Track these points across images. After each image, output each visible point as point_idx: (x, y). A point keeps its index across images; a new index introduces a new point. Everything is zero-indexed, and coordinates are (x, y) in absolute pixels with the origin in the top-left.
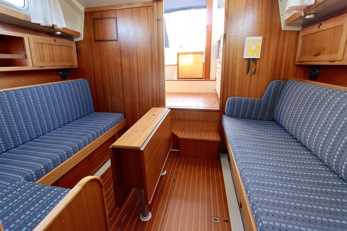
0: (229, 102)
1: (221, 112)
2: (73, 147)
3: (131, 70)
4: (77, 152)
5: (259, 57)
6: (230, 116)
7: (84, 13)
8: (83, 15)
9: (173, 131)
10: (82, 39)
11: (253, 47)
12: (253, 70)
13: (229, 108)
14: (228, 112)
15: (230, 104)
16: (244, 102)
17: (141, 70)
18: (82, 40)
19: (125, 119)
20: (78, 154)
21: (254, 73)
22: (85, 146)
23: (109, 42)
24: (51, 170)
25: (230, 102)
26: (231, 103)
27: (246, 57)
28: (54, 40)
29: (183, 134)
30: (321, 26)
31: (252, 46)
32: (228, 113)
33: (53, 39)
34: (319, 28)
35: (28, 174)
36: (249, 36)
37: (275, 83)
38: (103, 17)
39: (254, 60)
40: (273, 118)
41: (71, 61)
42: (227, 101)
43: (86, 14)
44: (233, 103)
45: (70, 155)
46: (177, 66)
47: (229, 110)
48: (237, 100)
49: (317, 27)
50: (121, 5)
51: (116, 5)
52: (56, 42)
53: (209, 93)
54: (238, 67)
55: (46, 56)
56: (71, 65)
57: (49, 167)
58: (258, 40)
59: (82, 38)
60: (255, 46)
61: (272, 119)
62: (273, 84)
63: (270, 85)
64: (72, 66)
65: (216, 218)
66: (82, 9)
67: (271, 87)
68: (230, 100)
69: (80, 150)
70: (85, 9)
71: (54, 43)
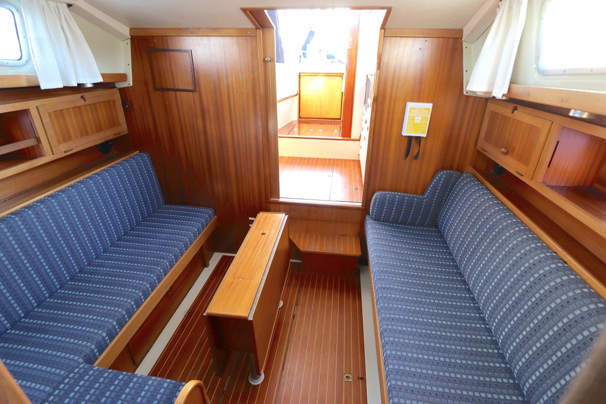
0: (375, 200)
1: (364, 210)
2: (143, 291)
3: (222, 142)
4: (150, 294)
5: (425, 135)
6: (377, 219)
7: (130, 37)
8: (129, 41)
9: (291, 237)
10: (131, 85)
11: (418, 120)
12: (416, 152)
13: (376, 208)
14: (374, 214)
15: (377, 203)
16: (398, 202)
17: (239, 143)
18: (131, 87)
19: (216, 216)
20: (152, 298)
21: (416, 157)
22: (159, 282)
23: (182, 93)
24: (117, 334)
25: (378, 200)
26: (379, 202)
27: (406, 132)
28: (82, 97)
29: (307, 244)
30: (515, 111)
31: (416, 118)
32: (373, 216)
33: (79, 95)
34: (513, 112)
35: (86, 350)
36: (412, 101)
37: (444, 176)
38: (166, 48)
39: (418, 139)
40: (437, 223)
41: (115, 126)
42: (374, 198)
43: (133, 39)
44: (382, 202)
45: (140, 304)
46: (297, 97)
47: (375, 211)
48: (388, 199)
49: (511, 111)
50: (199, 28)
51: (189, 28)
52: (85, 101)
53: (349, 160)
54: (393, 146)
55: (71, 129)
56: (116, 132)
57: (113, 331)
58: (425, 109)
59: (130, 82)
60: (420, 118)
61: (435, 224)
62: (441, 177)
63: (437, 178)
64: (119, 133)
65: (348, 375)
66: (126, 31)
67: (439, 181)
68: (378, 197)
69: (152, 290)
70: (131, 29)
71: (82, 102)
